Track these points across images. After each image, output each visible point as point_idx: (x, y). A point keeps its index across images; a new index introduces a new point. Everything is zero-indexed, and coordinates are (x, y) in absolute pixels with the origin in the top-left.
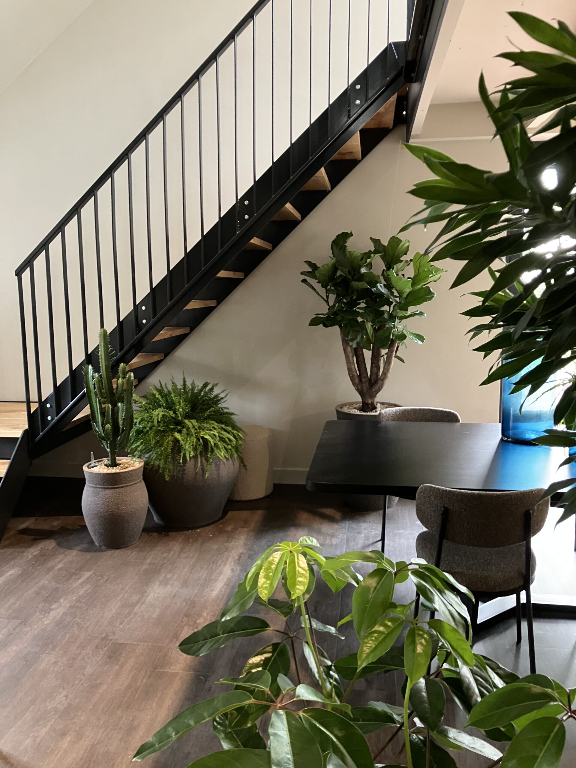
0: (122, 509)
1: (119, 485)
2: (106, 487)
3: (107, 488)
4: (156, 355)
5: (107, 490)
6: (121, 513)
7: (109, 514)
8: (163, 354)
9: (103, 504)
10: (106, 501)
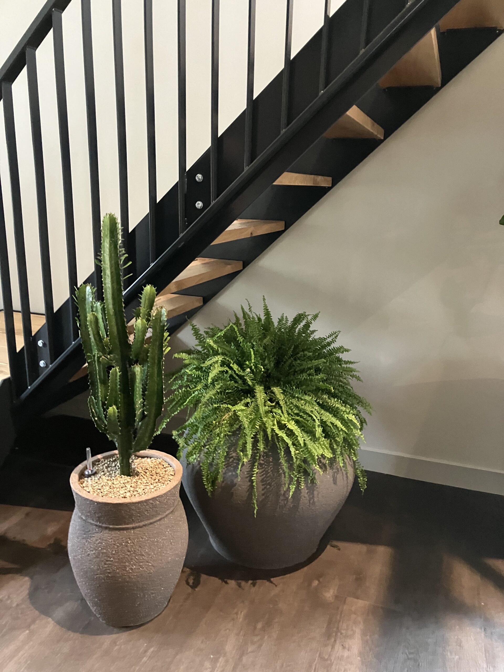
0: (132, 569)
1: (128, 524)
2: (104, 525)
3: (106, 528)
4: (229, 264)
5: (107, 531)
6: (129, 577)
7: (108, 576)
8: (241, 263)
9: (97, 557)
10: (103, 553)
